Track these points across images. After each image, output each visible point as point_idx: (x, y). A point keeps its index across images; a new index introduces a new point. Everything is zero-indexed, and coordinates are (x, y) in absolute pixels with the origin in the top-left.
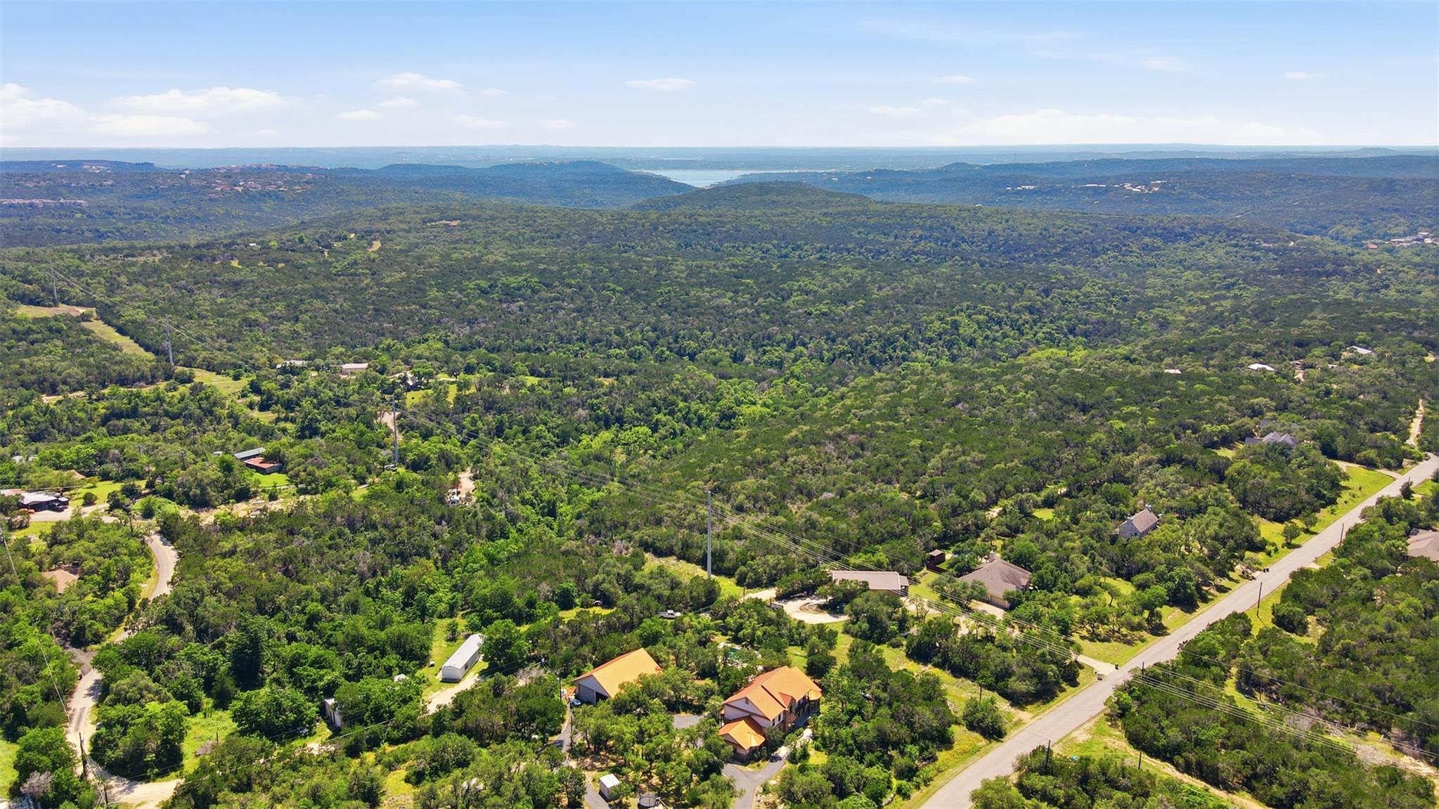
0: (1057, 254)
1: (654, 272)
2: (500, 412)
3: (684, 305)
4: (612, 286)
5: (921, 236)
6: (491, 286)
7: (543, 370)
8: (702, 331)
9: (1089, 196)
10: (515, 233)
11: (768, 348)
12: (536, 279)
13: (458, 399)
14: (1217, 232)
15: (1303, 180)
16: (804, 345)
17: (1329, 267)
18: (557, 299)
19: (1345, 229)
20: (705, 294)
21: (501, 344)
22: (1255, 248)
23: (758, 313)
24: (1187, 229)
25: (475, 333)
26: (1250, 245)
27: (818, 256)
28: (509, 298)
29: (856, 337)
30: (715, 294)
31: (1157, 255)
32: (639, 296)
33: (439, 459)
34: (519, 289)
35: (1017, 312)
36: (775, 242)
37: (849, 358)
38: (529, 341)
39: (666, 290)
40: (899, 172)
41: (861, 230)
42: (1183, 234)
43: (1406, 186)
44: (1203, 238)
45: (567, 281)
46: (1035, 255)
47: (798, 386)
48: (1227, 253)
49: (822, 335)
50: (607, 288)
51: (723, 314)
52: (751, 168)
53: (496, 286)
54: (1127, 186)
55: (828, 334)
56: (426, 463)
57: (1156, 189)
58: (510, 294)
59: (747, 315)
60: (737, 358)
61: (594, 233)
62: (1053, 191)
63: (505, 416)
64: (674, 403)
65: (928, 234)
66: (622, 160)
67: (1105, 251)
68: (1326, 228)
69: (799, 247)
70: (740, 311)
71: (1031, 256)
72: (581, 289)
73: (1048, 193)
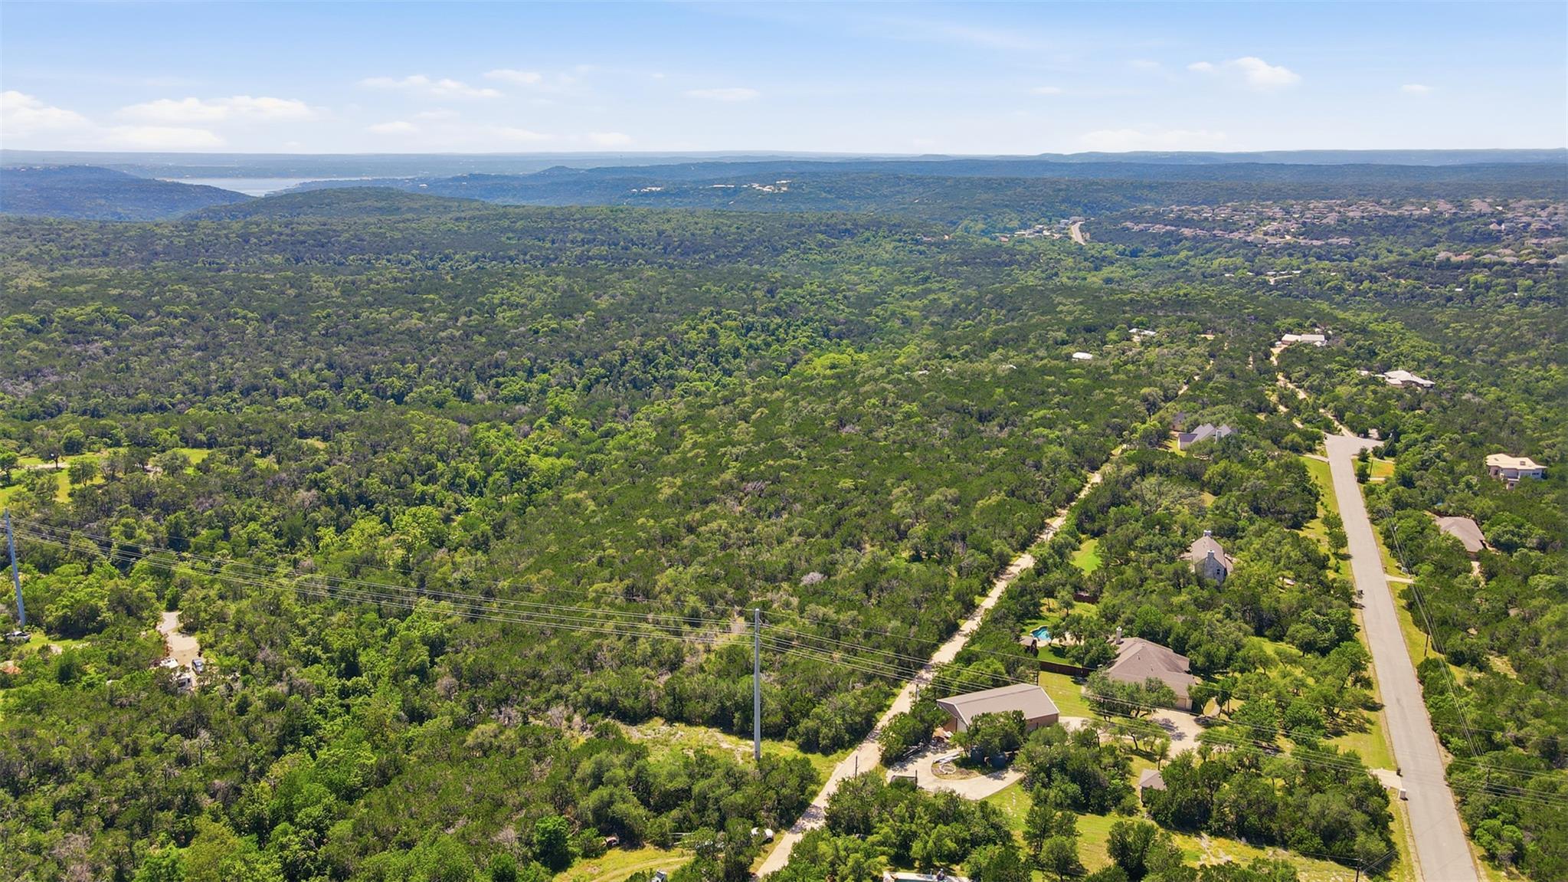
0: (739, 254)
1: (292, 292)
2: (167, 508)
3: (360, 331)
4: (241, 312)
5: (583, 240)
6: (42, 322)
7: (201, 437)
8: (403, 363)
9: (718, 196)
10: (36, 251)
11: (501, 379)
12: (115, 309)
13: (77, 496)
14: (880, 228)
15: (912, 181)
16: (544, 370)
17: (1005, 257)
18: (161, 334)
19: (972, 224)
20: (382, 315)
21: (97, 404)
22: (917, 242)
23: (467, 336)
24: (849, 226)
25: (46, 392)
26: (912, 239)
27: (474, 266)
28: (81, 337)
29: (608, 356)
30: (395, 314)
31: (835, 252)
32: (287, 323)
33: (112, 608)
34: (91, 323)
35: (765, 315)
36: (415, 252)
37: (607, 384)
38: (144, 396)
39: (324, 313)
40: (496, 177)
41: (511, 235)
42: (847, 231)
43: (1000, 184)
44: (867, 234)
45: (167, 308)
46: (717, 256)
47: (575, 424)
48: (896, 248)
49: (563, 357)
50: (235, 316)
51: (420, 340)
52: (308, 174)
53: (52, 322)
54: (756, 185)
55: (571, 355)
56: (94, 619)
57: (785, 189)
58: (77, 332)
59: (452, 338)
60: (465, 395)
61: (159, 248)
62: (681, 193)
63: (181, 514)
64: (431, 466)
65: (590, 237)
66: (132, 166)
67: (784, 249)
68: (955, 224)
69: (447, 258)
70: (443, 334)
71: (712, 257)
72: (193, 319)
73: (677, 195)
